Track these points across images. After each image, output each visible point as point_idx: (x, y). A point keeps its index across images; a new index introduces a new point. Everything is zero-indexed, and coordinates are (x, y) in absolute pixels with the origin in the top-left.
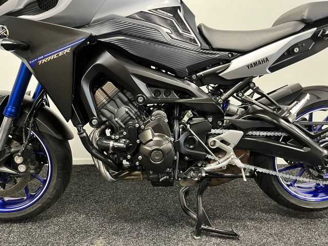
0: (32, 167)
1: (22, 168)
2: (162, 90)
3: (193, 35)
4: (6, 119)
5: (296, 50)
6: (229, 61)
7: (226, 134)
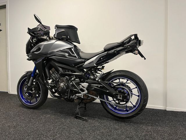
0: (36, 91)
1: (34, 91)
2: (67, 70)
3: (76, 55)
4: (31, 77)
5: (102, 59)
6: (84, 62)
7: (83, 84)
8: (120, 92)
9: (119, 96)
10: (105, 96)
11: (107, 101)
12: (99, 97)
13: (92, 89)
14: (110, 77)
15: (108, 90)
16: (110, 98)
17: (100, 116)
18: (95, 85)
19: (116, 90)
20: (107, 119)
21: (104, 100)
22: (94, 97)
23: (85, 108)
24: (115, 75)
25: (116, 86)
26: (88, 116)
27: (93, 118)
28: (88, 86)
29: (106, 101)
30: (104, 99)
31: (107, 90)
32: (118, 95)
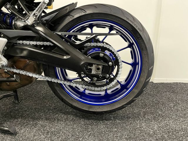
8: (96, 57)
9: (94, 68)
10: (58, 70)
11: (65, 83)
12: (43, 74)
13: (22, 55)
14: (68, 19)
15: (67, 54)
16: (72, 75)
17: (49, 110)
18: (28, 42)
19: (85, 54)
20: (65, 117)
21: (55, 81)
22: (31, 75)
23: (16, 97)
24: (83, 14)
25: (86, 44)
26: (22, 117)
27: (34, 119)
28: (7, 45)
29: (62, 82)
30: (57, 77)
31: (64, 55)
32: (91, 65)
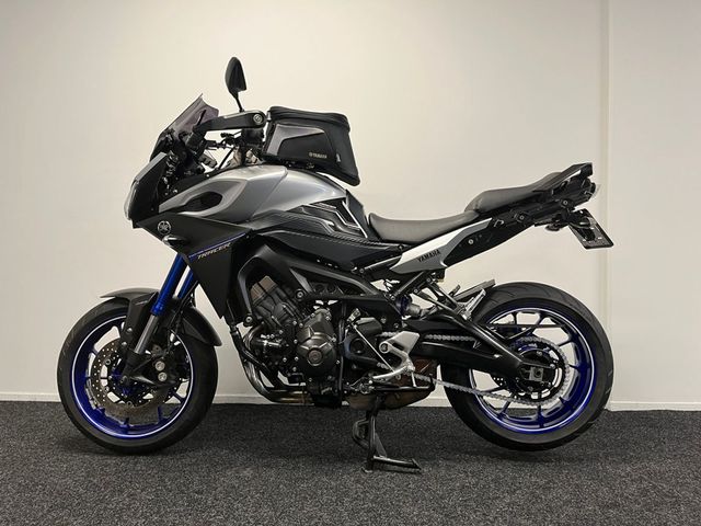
0: (173, 377)
1: (163, 377)
2: (325, 285)
3: (360, 226)
4: (152, 317)
5: (471, 242)
6: (399, 254)
7: (397, 336)
8: (534, 357)
9: (532, 372)
32: (528, 368)
